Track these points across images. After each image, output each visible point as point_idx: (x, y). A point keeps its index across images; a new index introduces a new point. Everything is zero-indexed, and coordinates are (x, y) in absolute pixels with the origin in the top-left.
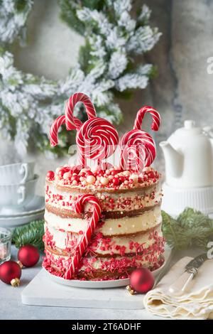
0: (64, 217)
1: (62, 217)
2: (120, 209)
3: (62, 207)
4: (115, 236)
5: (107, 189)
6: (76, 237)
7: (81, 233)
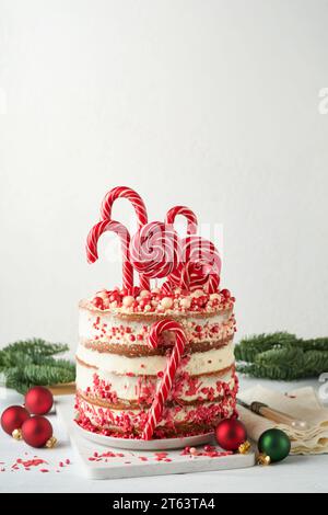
0: (134, 356)
1: (130, 357)
2: (209, 339)
3: (131, 343)
4: (202, 375)
5: (191, 313)
6: (153, 381)
7: (160, 374)
